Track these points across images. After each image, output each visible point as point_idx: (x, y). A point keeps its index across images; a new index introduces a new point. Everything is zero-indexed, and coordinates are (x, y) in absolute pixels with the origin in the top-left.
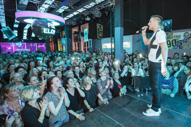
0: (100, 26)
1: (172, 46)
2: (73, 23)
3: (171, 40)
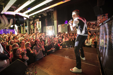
2: (32, 19)
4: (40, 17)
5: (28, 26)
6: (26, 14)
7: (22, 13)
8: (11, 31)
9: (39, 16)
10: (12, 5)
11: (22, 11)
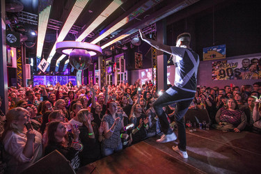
0: (139, 55)
1: (227, 77)
2: (108, 53)
3: (225, 69)
4: (125, 48)
5: (99, 70)
6: (96, 44)
7: (90, 42)
8: (70, 80)
9: (122, 46)
10: (72, 29)
11: (88, 40)
